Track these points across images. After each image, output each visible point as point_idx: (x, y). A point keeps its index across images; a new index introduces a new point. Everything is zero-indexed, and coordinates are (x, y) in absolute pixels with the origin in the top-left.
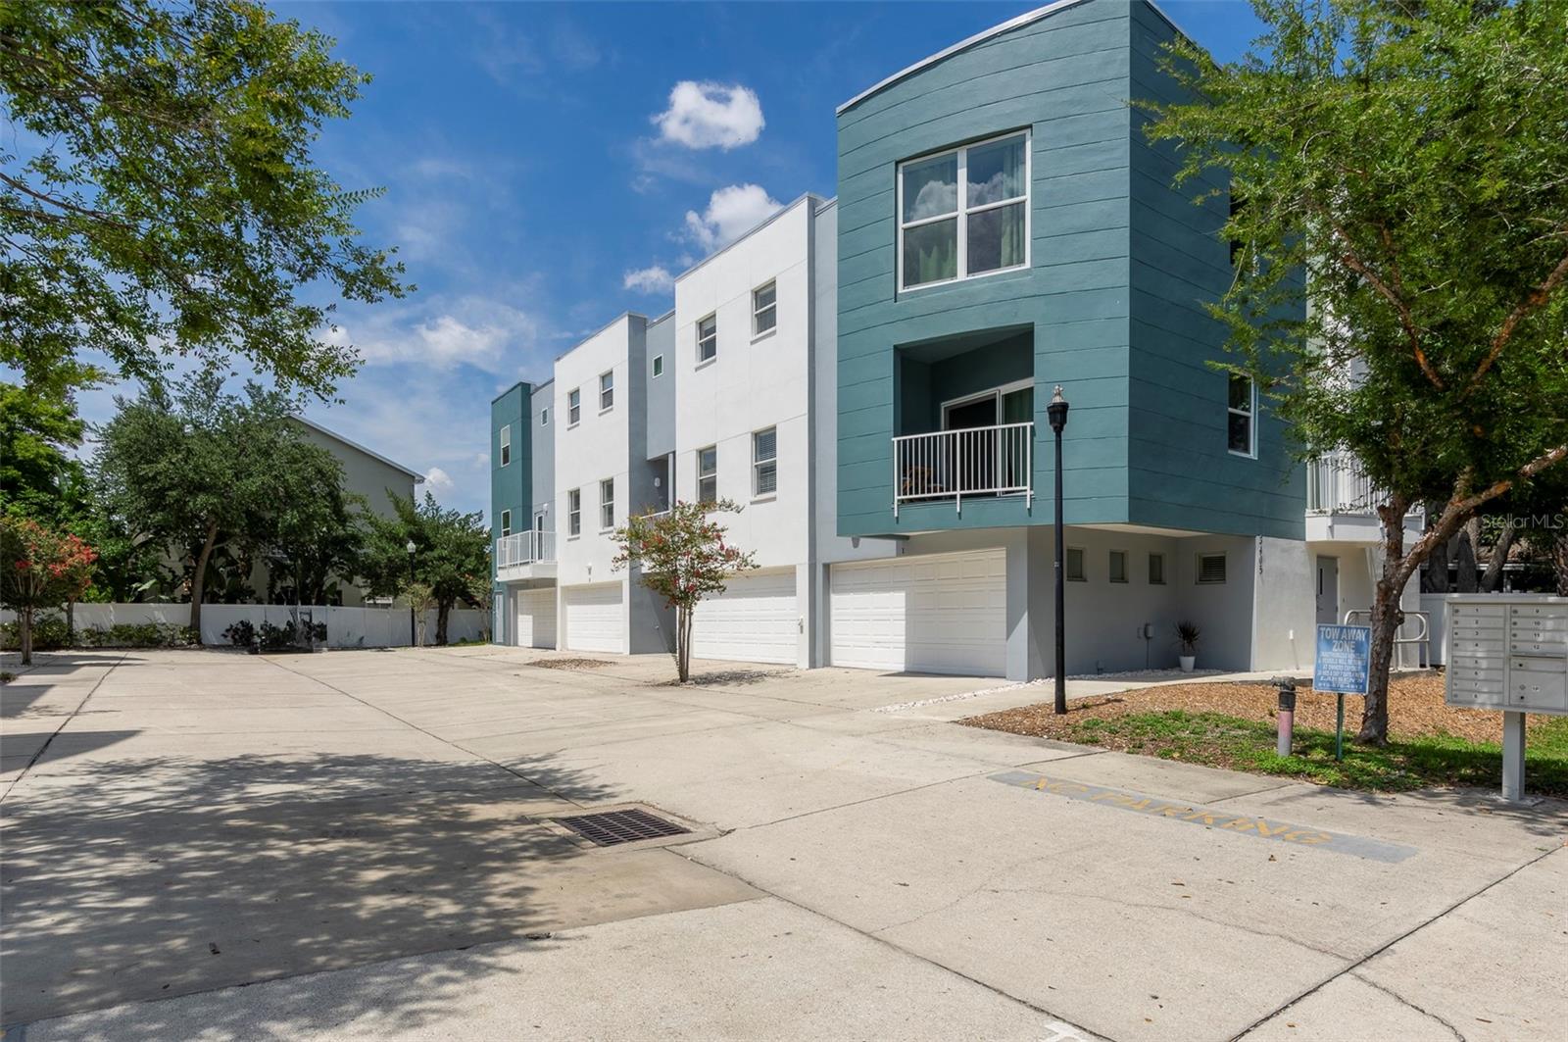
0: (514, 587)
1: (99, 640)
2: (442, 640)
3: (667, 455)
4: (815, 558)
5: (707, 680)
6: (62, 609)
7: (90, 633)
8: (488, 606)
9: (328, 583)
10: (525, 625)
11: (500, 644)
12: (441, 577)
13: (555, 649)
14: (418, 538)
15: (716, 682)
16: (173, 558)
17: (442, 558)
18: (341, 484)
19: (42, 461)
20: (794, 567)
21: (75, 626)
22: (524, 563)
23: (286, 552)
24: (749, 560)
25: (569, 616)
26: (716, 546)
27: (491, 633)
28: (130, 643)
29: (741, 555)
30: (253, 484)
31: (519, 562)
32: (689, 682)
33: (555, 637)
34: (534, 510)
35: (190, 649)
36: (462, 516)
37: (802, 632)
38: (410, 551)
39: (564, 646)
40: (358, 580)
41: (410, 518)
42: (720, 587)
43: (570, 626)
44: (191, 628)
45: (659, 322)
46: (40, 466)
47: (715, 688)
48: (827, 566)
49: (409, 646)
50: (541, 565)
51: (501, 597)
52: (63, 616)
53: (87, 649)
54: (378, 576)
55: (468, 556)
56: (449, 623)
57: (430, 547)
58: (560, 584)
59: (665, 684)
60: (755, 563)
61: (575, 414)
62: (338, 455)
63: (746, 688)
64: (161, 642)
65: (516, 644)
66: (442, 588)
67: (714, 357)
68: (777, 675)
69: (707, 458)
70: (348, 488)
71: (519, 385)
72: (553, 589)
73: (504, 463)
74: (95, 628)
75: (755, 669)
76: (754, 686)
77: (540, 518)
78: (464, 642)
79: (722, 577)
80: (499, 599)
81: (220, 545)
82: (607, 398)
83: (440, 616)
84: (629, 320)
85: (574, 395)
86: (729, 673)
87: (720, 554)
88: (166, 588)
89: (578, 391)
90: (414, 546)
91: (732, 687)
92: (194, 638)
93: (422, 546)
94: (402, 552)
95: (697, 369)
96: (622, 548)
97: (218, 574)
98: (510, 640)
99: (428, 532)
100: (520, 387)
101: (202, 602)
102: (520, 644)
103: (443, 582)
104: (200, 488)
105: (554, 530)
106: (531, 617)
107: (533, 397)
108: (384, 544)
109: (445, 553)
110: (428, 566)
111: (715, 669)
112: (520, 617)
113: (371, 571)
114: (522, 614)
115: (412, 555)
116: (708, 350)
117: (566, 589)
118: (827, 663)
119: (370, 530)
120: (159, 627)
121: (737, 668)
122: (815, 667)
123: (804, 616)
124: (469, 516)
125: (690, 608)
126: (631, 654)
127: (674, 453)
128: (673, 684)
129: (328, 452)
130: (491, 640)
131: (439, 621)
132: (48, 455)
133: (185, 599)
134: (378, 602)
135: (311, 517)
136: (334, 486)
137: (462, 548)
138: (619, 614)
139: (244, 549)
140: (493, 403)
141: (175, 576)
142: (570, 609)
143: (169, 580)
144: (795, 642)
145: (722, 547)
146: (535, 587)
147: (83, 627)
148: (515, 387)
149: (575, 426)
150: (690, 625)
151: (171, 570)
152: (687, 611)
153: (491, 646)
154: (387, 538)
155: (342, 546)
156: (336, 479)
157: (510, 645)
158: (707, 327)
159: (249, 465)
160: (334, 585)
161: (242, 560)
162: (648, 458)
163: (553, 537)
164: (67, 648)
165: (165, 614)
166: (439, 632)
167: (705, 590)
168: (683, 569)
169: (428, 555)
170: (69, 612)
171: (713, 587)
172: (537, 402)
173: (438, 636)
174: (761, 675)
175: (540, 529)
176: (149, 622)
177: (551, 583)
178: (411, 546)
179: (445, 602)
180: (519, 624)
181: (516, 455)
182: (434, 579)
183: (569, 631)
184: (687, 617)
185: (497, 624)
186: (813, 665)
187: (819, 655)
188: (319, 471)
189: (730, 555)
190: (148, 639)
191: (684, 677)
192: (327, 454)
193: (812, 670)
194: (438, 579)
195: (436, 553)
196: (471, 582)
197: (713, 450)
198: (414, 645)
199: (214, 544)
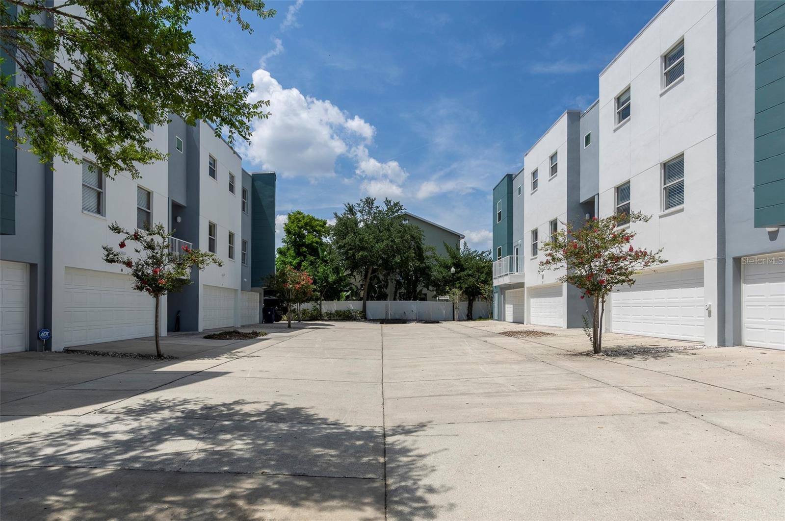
0: (503, 289)
1: (330, 317)
2: (470, 318)
3: (594, 196)
4: (724, 254)
5: (617, 352)
6: (318, 304)
7: (327, 314)
8: (490, 299)
9: (418, 290)
10: (509, 310)
11: (496, 320)
12: (468, 285)
13: (523, 324)
14: (458, 265)
15: (625, 355)
16: (357, 280)
17: (469, 275)
18: (423, 242)
19: (314, 244)
20: (702, 263)
21: (322, 311)
22: (506, 275)
23: (401, 276)
24: (657, 257)
25: (531, 304)
26: (626, 248)
27: (492, 313)
28: (340, 318)
29: (648, 253)
30: (381, 245)
31: (503, 274)
32: (601, 354)
33: (523, 317)
34: (514, 245)
35: (361, 321)
36: (480, 253)
37: (710, 315)
38: (452, 272)
39: (529, 322)
40: (431, 288)
41: (454, 256)
42: (630, 280)
43: (532, 310)
44: (362, 312)
45: (588, 111)
46: (313, 246)
47: (622, 360)
48: (737, 261)
49: (451, 321)
50: (518, 275)
51: (497, 294)
52: (318, 307)
53: (326, 320)
54: (439, 286)
55: (482, 273)
56: (473, 308)
57: (463, 270)
58: (526, 286)
59: (581, 354)
60: (662, 258)
61: (535, 184)
62: (422, 227)
63: (652, 363)
64: (352, 317)
65: (504, 320)
66: (468, 291)
67: (629, 117)
68: (684, 351)
69: (623, 191)
70: (425, 244)
71: (506, 176)
72: (522, 289)
73: (499, 221)
74: (329, 312)
75: (663, 344)
76: (660, 361)
77: (517, 249)
78: (481, 318)
79: (631, 273)
80: (496, 295)
81: (374, 274)
82: (554, 169)
83: (469, 305)
84: (568, 115)
85: (535, 174)
86: (637, 347)
87: (630, 255)
88: (355, 295)
89: (537, 170)
90: (454, 270)
91: (637, 361)
92: (364, 317)
93: (459, 269)
94: (449, 273)
95: (615, 131)
96: (547, 255)
97: (373, 287)
98: (501, 318)
99: (462, 262)
100: (506, 177)
101: (368, 300)
102: (506, 320)
103: (469, 288)
104: (363, 249)
105: (523, 255)
106: (512, 305)
107: (514, 181)
108: (441, 269)
109: (470, 272)
110: (462, 280)
111: (625, 343)
112: (507, 306)
113: (435, 284)
114: (508, 304)
115: (453, 274)
116: (624, 113)
117: (530, 289)
118: (738, 342)
119: (435, 263)
120: (351, 311)
121: (646, 343)
122: (724, 346)
123: (713, 302)
124: (483, 252)
125: (603, 298)
126: (567, 328)
127: (598, 194)
128: (588, 354)
129: (417, 227)
130: (492, 318)
131: (468, 308)
132: (317, 241)
133: (361, 299)
134: (440, 298)
135: (407, 258)
136: (419, 244)
137: (479, 270)
138: (561, 303)
139: (385, 275)
140: (494, 190)
141: (357, 289)
142: (533, 300)
143: (355, 290)
144: (702, 324)
145: (631, 249)
146: (513, 288)
147: (325, 311)
148: (504, 178)
149: (535, 191)
150: (603, 310)
151: (356, 286)
152: (600, 300)
153: (492, 321)
154: (443, 267)
155: (423, 272)
156: (420, 240)
157: (501, 321)
158: (623, 99)
159: (382, 236)
160: (421, 291)
161: (383, 281)
162: (581, 201)
163: (523, 258)
164: (319, 320)
165: (354, 306)
166: (468, 314)
167: (616, 283)
168: (597, 268)
169: (462, 274)
170: (320, 305)
171: (623, 281)
172: (516, 184)
173: (468, 316)
174: (667, 351)
175: (517, 254)
176: (347, 309)
177: (521, 285)
178: (453, 270)
179: (471, 298)
180: (506, 308)
181: (505, 216)
182: (464, 286)
183: (532, 313)
184: (600, 305)
185: (495, 309)
186: (722, 343)
187: (729, 335)
188: (412, 236)
189: (639, 255)
190: (345, 316)
191: (597, 349)
192: (417, 228)
193: (722, 349)
194: (466, 286)
195: (465, 273)
196: (482, 287)
197: (627, 185)
198: (454, 320)
199: (371, 274)
